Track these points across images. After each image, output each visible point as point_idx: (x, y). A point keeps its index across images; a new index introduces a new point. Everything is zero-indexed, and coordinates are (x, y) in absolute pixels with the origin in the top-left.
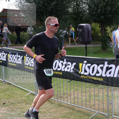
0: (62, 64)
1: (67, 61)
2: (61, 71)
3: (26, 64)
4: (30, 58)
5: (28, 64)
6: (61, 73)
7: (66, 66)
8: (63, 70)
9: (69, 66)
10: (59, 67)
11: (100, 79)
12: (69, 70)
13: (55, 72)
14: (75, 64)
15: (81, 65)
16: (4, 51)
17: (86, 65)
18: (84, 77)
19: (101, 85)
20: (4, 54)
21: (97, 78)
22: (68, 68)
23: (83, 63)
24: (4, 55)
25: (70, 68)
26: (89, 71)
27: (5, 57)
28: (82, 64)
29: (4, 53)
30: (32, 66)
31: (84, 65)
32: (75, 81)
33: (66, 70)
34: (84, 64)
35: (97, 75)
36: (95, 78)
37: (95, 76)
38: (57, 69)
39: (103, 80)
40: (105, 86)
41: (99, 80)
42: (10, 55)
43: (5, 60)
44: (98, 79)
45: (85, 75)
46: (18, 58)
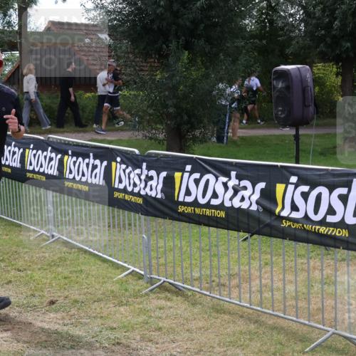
0: (225, 185)
1: (239, 178)
2: (221, 207)
3: (116, 186)
4: (130, 169)
5: (121, 186)
6: (222, 214)
7: (236, 191)
8: (228, 204)
9: (246, 193)
10: (215, 195)
11: (339, 232)
12: (245, 205)
13: (205, 210)
14: (262, 185)
15: (280, 188)
16: (53, 148)
17: (296, 188)
18: (290, 226)
19: (343, 249)
20: (53, 155)
21: (329, 230)
22: (243, 199)
23: (287, 183)
24: (51, 159)
25: (249, 198)
26: (306, 208)
27: (55, 163)
28: (284, 186)
29: (51, 152)
30: (135, 191)
31: (291, 188)
32: (264, 238)
33: (236, 203)
34: (290, 186)
35: (330, 219)
36: (323, 230)
37: (323, 222)
38: (210, 201)
39: (347, 235)
40: (353, 252)
41: (337, 234)
42: (70, 157)
43: (55, 174)
44: (333, 230)
45: (295, 221)
46: (95, 167)
